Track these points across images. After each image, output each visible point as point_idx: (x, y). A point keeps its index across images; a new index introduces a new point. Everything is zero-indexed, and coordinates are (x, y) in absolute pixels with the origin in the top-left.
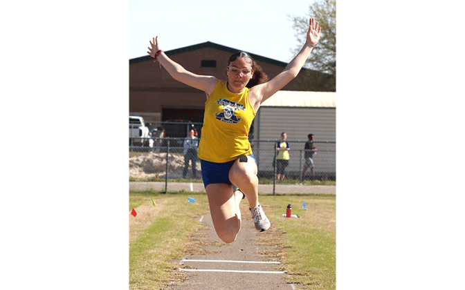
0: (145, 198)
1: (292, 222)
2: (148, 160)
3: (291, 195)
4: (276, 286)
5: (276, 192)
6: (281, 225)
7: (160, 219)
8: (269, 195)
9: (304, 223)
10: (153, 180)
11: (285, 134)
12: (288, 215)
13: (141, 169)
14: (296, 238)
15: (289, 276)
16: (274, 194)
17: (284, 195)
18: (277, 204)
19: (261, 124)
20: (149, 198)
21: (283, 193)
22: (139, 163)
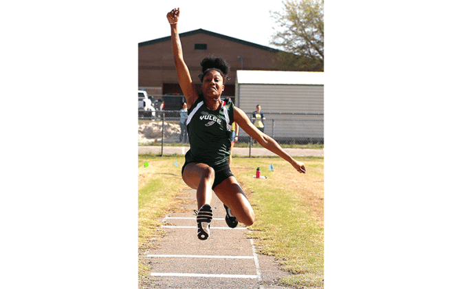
0: (144, 160)
1: (260, 183)
2: (149, 128)
3: (264, 157)
4: (237, 241)
5: (252, 154)
6: (251, 185)
7: (153, 181)
8: (246, 157)
9: (270, 183)
10: (152, 144)
11: (259, 107)
12: (258, 176)
13: (142, 135)
14: (261, 197)
15: (250, 232)
16: (250, 157)
17: (258, 157)
18: (251, 166)
19: (241, 98)
20: (148, 160)
21: (257, 155)
22: (142, 130)
